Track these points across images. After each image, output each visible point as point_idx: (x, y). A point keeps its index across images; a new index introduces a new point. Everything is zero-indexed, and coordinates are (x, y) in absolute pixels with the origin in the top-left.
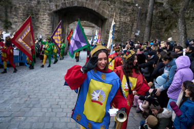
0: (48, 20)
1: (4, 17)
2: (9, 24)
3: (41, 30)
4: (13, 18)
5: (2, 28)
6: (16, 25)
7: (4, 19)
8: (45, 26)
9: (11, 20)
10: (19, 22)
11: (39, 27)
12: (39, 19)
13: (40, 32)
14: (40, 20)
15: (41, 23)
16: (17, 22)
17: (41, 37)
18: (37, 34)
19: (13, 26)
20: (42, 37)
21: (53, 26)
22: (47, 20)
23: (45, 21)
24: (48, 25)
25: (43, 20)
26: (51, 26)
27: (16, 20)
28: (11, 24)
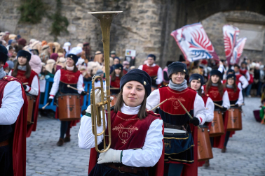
0: (154, 12)
1: (55, 7)
2: (63, 23)
3: (135, 36)
4: (72, 10)
5: (47, 33)
6: (78, 26)
7: (53, 12)
8: (145, 27)
9: (67, 15)
10: (84, 18)
11: (129, 30)
12: (132, 9)
13: (132, 43)
14: (135, 12)
15: (135, 20)
16: (79, 19)
17: (133, 54)
18: (124, 46)
19: (72, 28)
20: (137, 55)
21: (164, 27)
22: (149, 14)
23: (145, 15)
24: (152, 25)
25: (142, 12)
26: (159, 28)
27: (79, 14)
28: (67, 24)
